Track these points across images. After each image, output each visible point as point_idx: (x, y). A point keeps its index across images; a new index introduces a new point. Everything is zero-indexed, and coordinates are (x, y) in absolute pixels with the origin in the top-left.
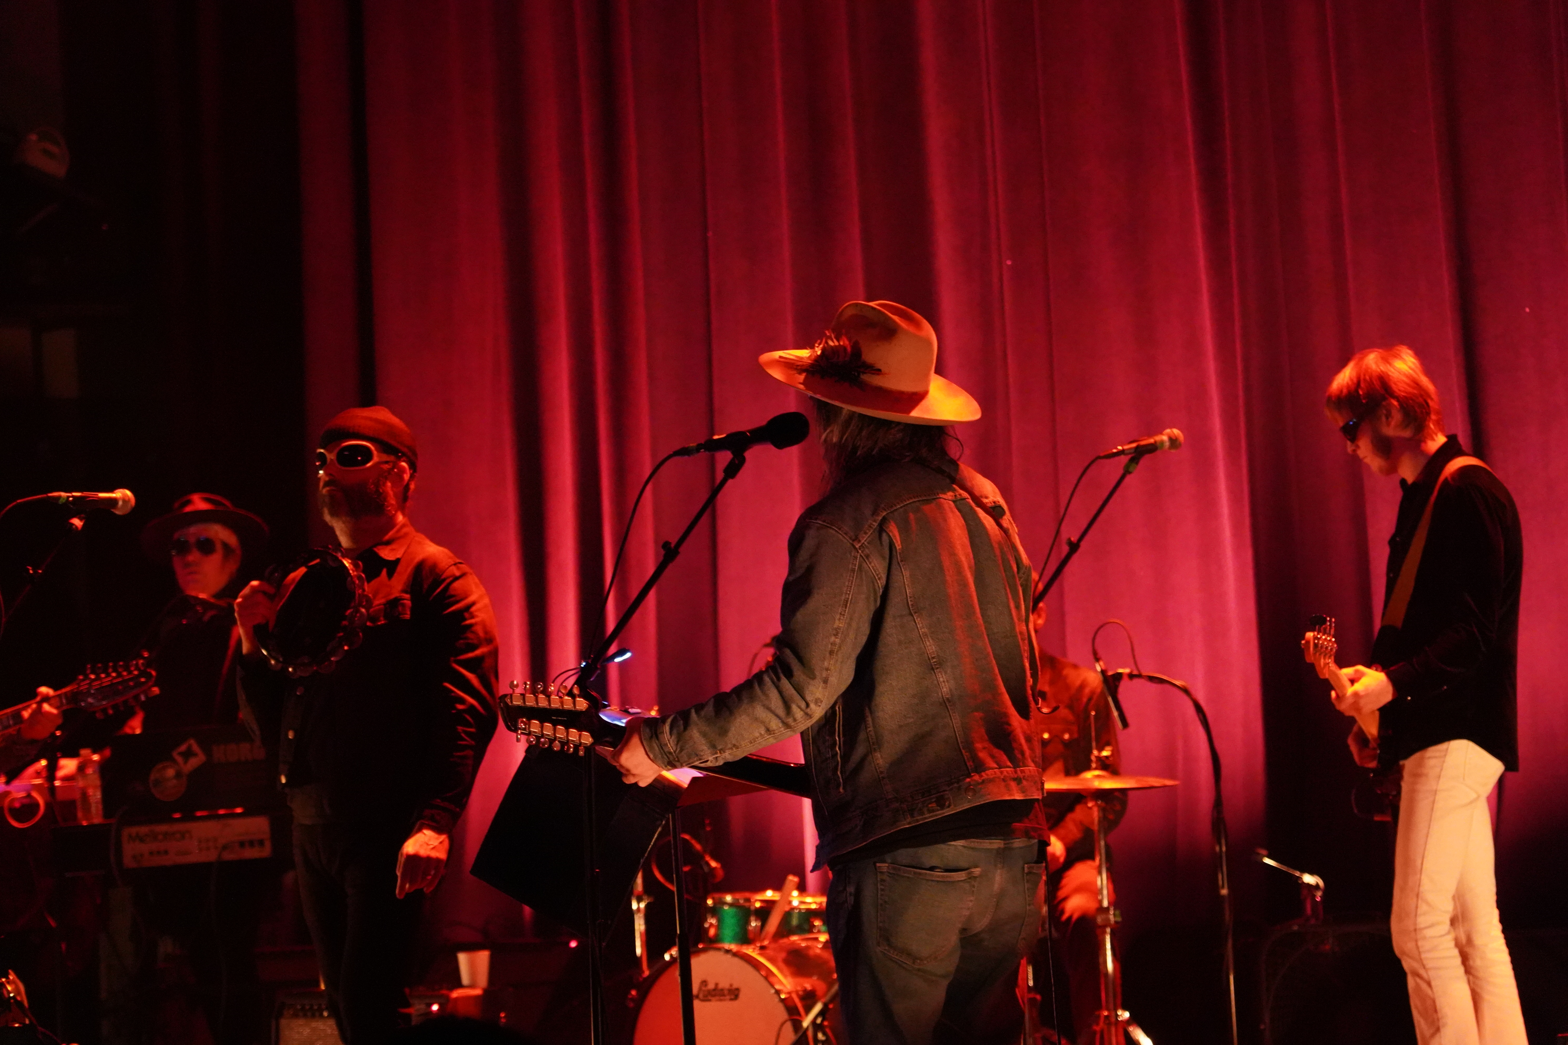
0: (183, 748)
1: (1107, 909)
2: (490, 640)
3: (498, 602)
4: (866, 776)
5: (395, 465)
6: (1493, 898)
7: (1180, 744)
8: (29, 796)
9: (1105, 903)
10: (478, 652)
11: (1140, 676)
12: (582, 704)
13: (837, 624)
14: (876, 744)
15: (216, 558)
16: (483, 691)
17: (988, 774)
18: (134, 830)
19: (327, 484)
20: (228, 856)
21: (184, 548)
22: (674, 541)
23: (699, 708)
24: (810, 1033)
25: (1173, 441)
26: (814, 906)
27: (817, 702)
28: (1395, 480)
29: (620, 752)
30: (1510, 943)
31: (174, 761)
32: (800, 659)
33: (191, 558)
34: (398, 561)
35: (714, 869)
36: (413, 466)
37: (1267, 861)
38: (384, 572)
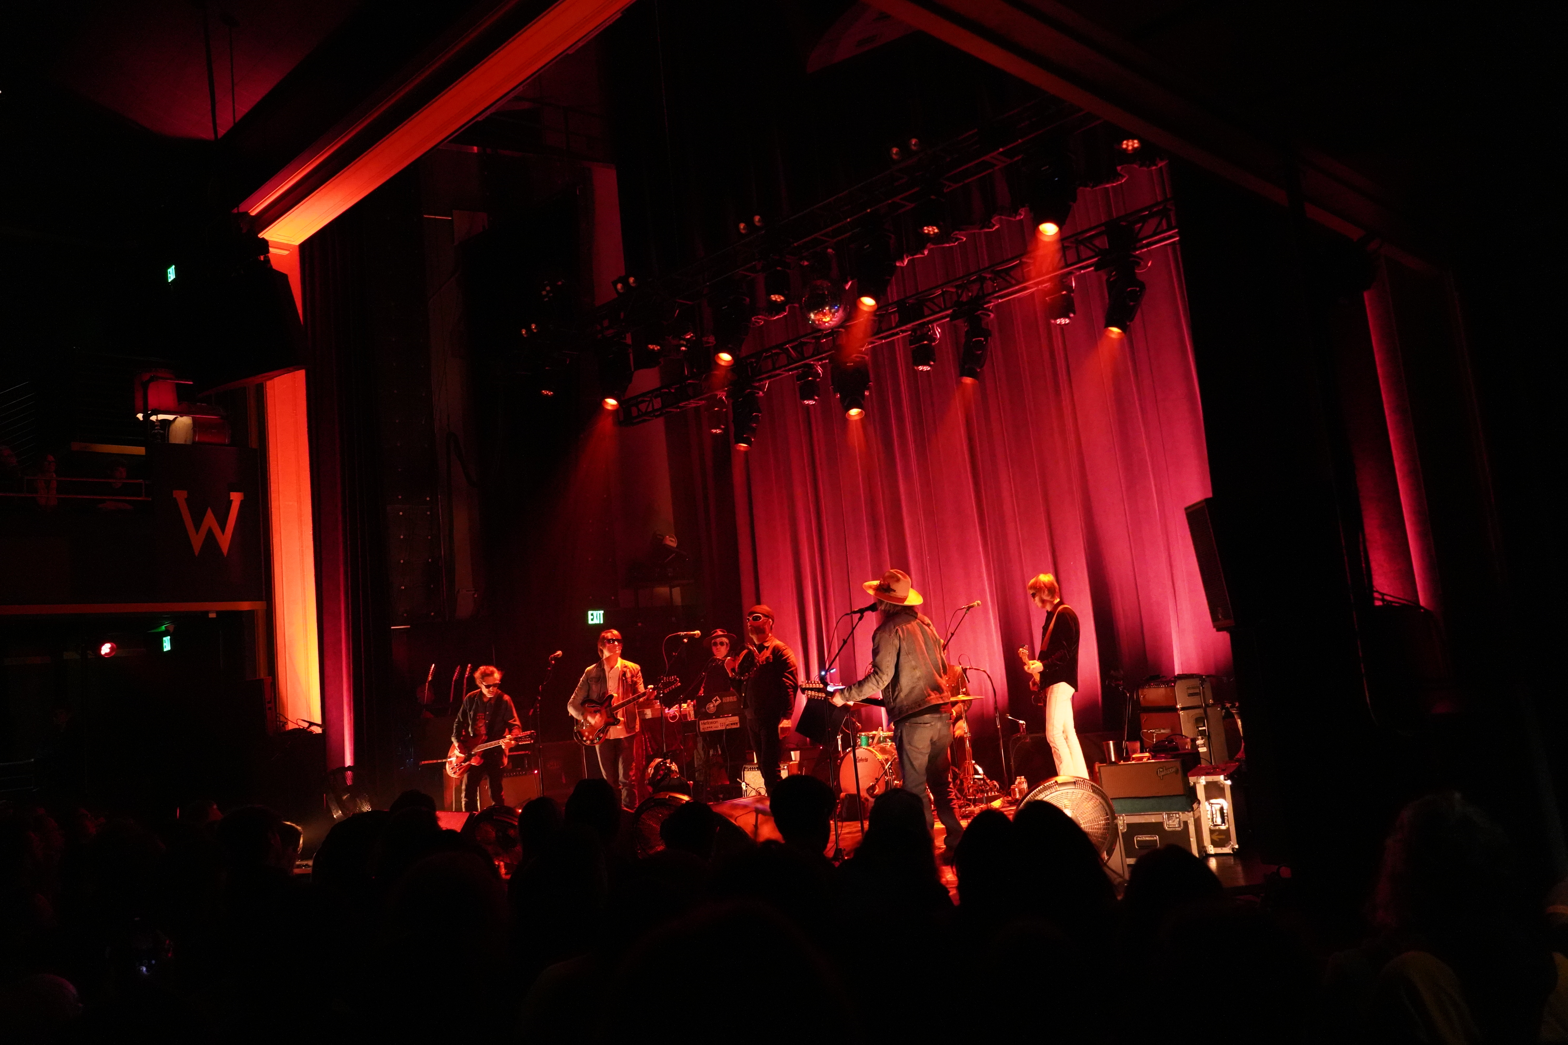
0: (715, 699)
1: (967, 733)
2: (795, 666)
3: (796, 655)
4: (898, 700)
5: (768, 620)
6: (1073, 726)
7: (983, 686)
8: (674, 713)
9: (966, 731)
10: (792, 669)
11: (972, 668)
12: (822, 686)
13: (888, 659)
14: (900, 691)
15: (725, 646)
16: (794, 680)
17: (932, 697)
18: (703, 721)
19: (750, 626)
20: (728, 728)
21: (715, 644)
22: (846, 639)
23: (854, 685)
24: (888, 770)
25: (978, 604)
26: (886, 735)
27: (886, 681)
28: (1045, 610)
29: (833, 698)
30: (1079, 738)
31: (713, 702)
32: (880, 670)
33: (718, 647)
34: (769, 646)
35: (858, 726)
36: (773, 620)
37: (1009, 717)
38: (766, 649)
